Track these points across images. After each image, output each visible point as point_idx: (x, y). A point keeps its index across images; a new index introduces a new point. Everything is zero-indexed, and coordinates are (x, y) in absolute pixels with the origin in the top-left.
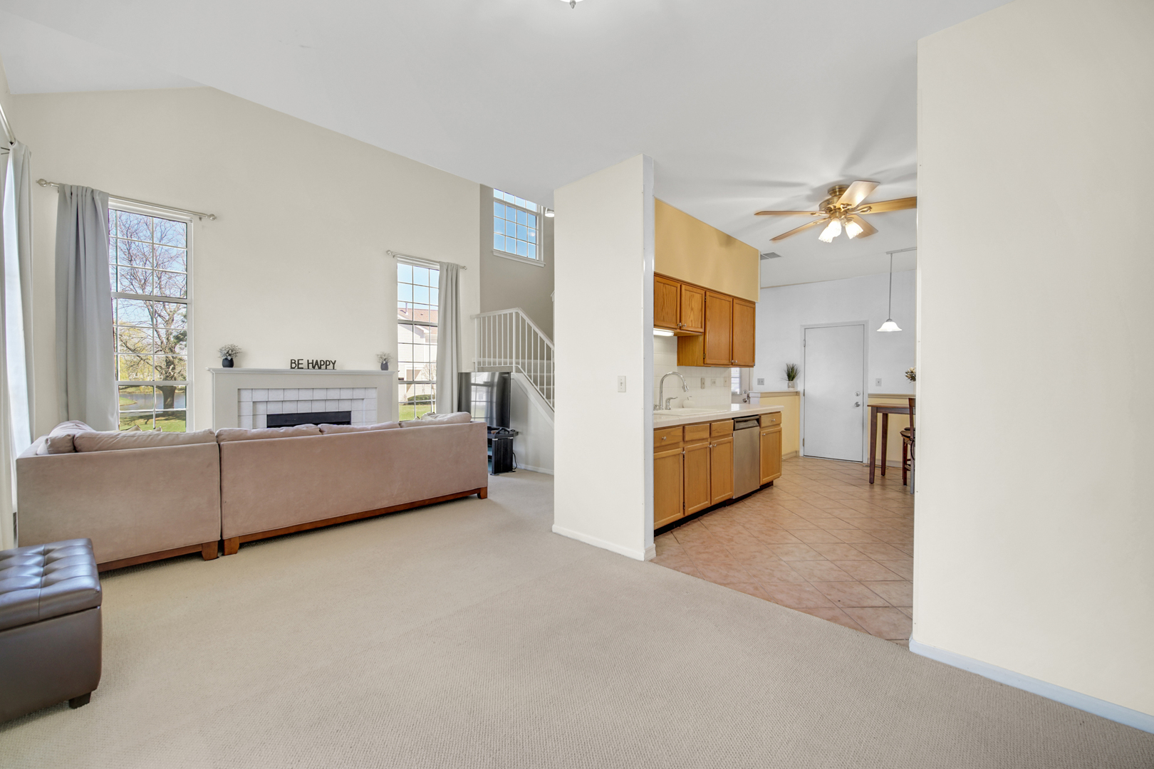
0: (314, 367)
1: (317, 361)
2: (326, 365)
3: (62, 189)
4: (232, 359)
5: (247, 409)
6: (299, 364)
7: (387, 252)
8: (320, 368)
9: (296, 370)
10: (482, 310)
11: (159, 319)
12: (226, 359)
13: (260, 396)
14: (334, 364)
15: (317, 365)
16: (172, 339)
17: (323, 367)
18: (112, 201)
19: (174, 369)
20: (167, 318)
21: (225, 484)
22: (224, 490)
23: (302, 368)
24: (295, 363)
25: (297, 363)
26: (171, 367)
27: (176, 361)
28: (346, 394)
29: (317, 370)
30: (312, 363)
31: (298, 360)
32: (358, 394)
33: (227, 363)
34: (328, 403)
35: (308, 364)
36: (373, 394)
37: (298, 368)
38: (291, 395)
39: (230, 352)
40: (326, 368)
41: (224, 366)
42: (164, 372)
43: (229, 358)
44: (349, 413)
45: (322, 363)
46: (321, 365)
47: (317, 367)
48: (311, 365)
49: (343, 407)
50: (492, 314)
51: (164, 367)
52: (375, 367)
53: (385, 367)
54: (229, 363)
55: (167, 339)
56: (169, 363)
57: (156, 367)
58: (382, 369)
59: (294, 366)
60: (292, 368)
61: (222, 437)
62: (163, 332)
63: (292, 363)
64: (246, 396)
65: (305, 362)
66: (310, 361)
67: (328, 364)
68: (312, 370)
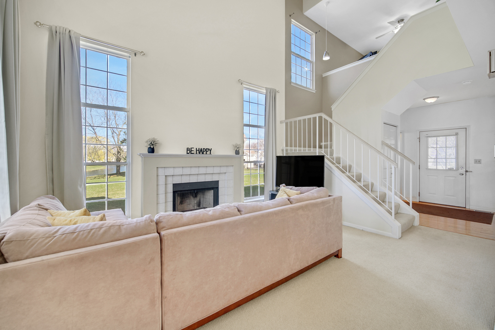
0: (199, 153)
1: (201, 149)
2: (206, 152)
3: (50, 30)
4: (153, 147)
5: (162, 180)
6: (191, 151)
7: (239, 80)
8: (203, 153)
9: (190, 155)
10: (286, 118)
11: (115, 134)
12: (150, 147)
13: (170, 172)
14: (210, 151)
15: (201, 151)
16: (120, 142)
17: (205, 153)
18: (83, 40)
19: (120, 155)
20: (118, 133)
21: (165, 278)
22: (165, 284)
23: (193, 153)
24: (189, 150)
25: (190, 150)
26: (119, 154)
27: (121, 152)
28: (217, 170)
29: (201, 155)
30: (199, 150)
31: (191, 148)
32: (223, 170)
33: (150, 150)
34: (206, 176)
35: (197, 150)
36: (231, 169)
37: (191, 153)
38: (187, 171)
39: (152, 143)
40: (206, 154)
41: (149, 152)
42: (116, 156)
43: (152, 147)
44: (218, 181)
45: (204, 150)
46: (203, 151)
47: (201, 153)
48: (198, 151)
49: (215, 178)
50: (293, 120)
51: (117, 154)
52: (232, 153)
53: (237, 152)
54: (152, 150)
55: (118, 142)
56: (118, 152)
57: (113, 154)
58: (236, 154)
59: (188, 152)
60: (187, 153)
61: (161, 225)
62: (116, 140)
63: (187, 150)
64: (161, 172)
65: (195, 150)
66: (198, 149)
67: (207, 151)
68: (198, 155)
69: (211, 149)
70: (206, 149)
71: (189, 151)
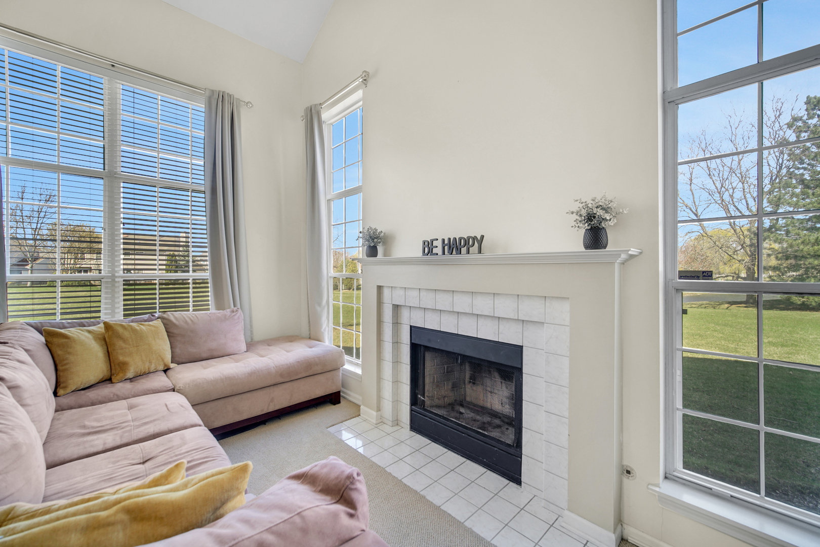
0: (451, 251)
1: (455, 239)
2: (469, 246)
5: (388, 313)
6: (432, 247)
8: (459, 252)
9: (430, 257)
13: (399, 297)
14: (480, 243)
15: (454, 246)
23: (437, 254)
25: (430, 245)
29: (455, 256)
30: (449, 244)
31: (432, 241)
33: (370, 251)
34: (481, 321)
35: (444, 245)
37: (432, 254)
38: (428, 300)
41: (367, 256)
44: (519, 349)
45: (463, 243)
46: (461, 246)
47: (455, 251)
48: (446, 248)
49: (507, 336)
59: (427, 250)
60: (424, 254)
63: (424, 246)
64: (387, 295)
65: (438, 243)
66: (446, 242)
67: (470, 243)
68: (447, 256)
69: (482, 237)
70: (469, 238)
71: (428, 247)
